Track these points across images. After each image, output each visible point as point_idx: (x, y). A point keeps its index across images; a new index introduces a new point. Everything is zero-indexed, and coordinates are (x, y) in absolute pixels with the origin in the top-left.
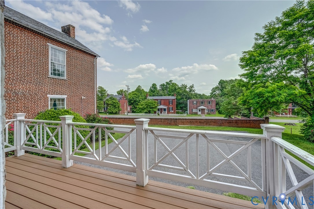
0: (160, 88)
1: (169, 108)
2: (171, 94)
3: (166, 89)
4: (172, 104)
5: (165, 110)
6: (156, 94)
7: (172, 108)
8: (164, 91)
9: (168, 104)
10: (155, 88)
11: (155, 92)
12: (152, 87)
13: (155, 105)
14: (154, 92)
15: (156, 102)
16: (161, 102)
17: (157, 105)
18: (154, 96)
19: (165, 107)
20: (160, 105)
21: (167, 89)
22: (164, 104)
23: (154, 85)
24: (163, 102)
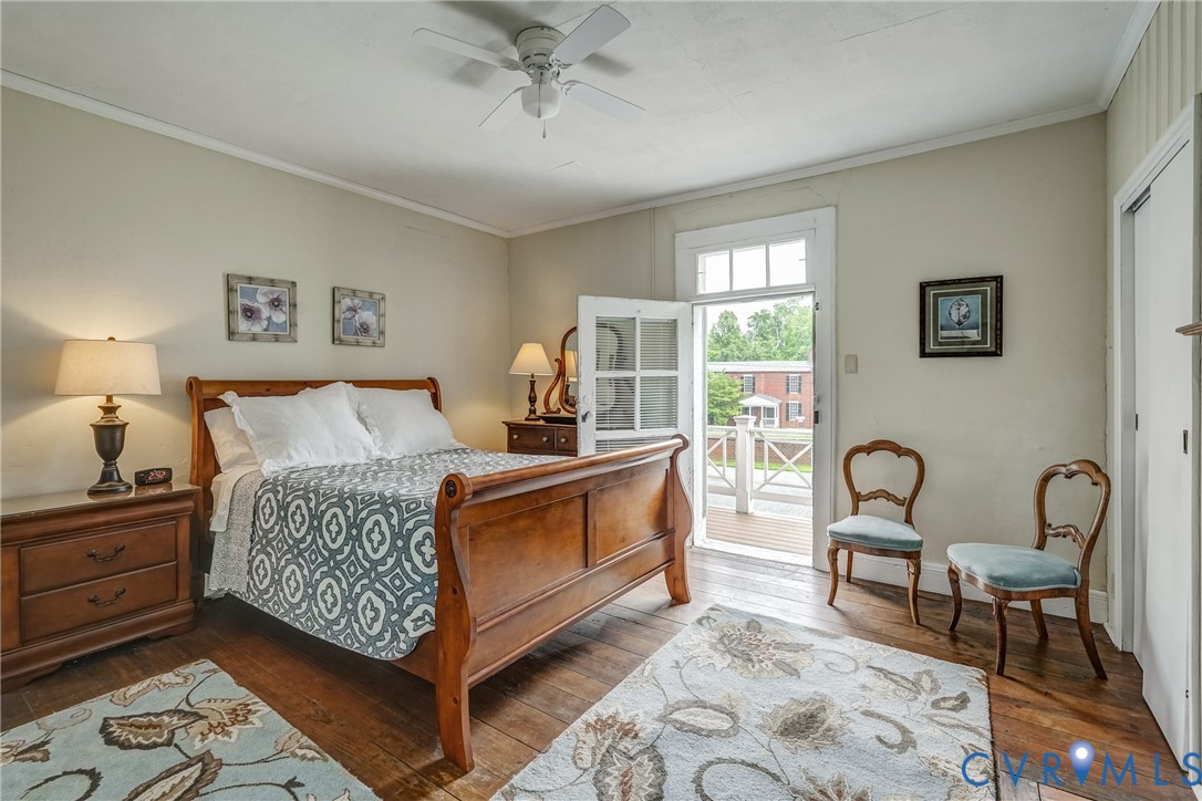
0: (751, 329)
1: (788, 405)
2: (793, 355)
3: (774, 333)
4: (800, 391)
5: (770, 412)
6: (736, 353)
7: (800, 405)
8: (765, 338)
9: (784, 389)
10: (729, 330)
11: (732, 346)
12: (721, 325)
13: (730, 393)
14: (728, 343)
15: (738, 382)
16: (754, 384)
17: (738, 395)
18: (725, 358)
19: (773, 403)
20: (752, 395)
21: (779, 330)
22: (768, 392)
23: (726, 318)
24: (760, 383)
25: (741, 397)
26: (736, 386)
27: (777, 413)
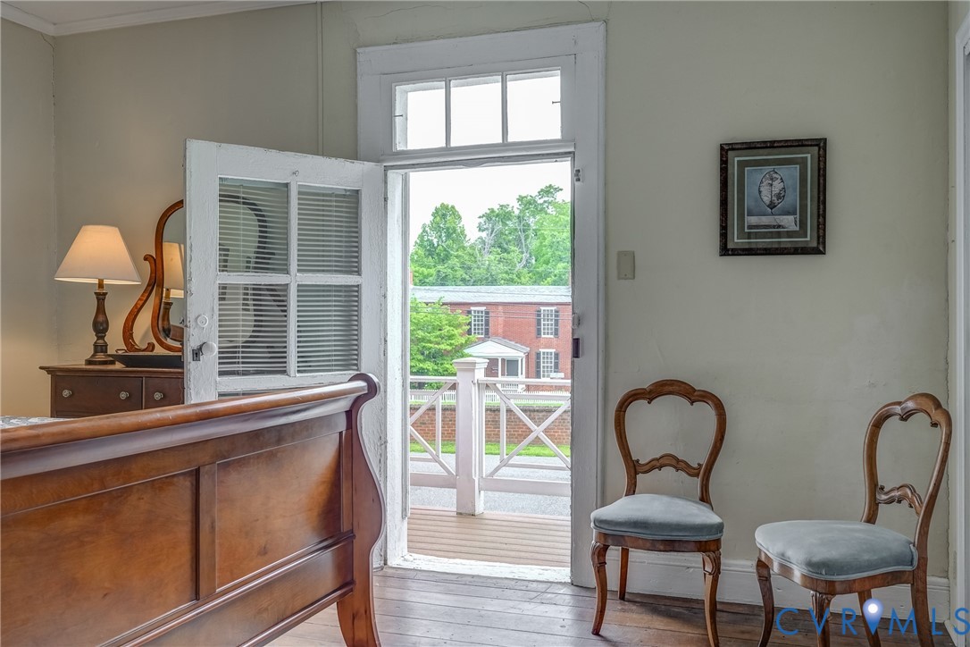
0: (484, 235)
1: (538, 355)
2: (547, 275)
3: (518, 242)
4: (556, 333)
5: (511, 367)
6: (460, 273)
7: (557, 355)
8: (505, 251)
9: (533, 329)
10: (449, 236)
11: (453, 261)
12: (435, 227)
13: (451, 337)
14: (447, 257)
15: (462, 318)
16: (487, 323)
17: (463, 340)
18: (443, 281)
19: (516, 353)
20: (483, 341)
21: (527, 237)
22: (509, 335)
23: (444, 216)
24: (498, 321)
25: (468, 344)
26: (459, 326)
27: (522, 367)
